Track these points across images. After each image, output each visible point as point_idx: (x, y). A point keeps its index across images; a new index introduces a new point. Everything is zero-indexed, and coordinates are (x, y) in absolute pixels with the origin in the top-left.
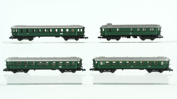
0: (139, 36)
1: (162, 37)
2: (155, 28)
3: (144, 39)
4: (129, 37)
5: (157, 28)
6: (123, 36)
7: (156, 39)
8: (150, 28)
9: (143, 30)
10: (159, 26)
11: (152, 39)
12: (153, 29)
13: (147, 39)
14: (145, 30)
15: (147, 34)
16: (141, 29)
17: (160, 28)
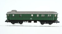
0: (38, 21)
1: (59, 22)
2: (52, 15)
3: (43, 23)
4: (30, 21)
5: (54, 15)
6: (25, 21)
7: (53, 23)
8: (48, 14)
9: (42, 16)
10: (56, 13)
11: (50, 24)
12: (50, 15)
13: (46, 23)
14: (44, 16)
15: (45, 19)
16: (40, 15)
17: (57, 15)
